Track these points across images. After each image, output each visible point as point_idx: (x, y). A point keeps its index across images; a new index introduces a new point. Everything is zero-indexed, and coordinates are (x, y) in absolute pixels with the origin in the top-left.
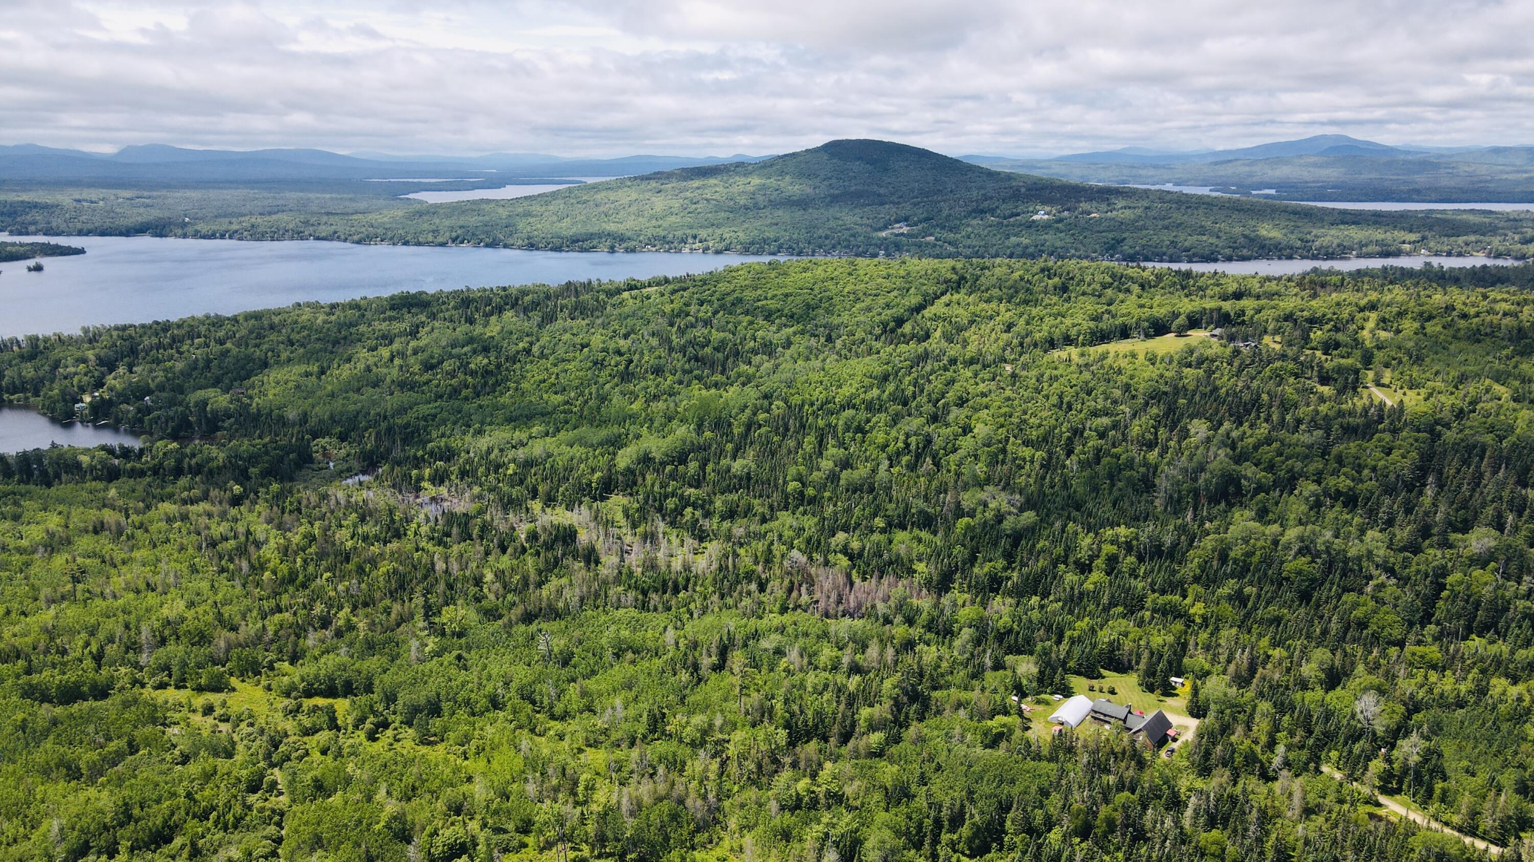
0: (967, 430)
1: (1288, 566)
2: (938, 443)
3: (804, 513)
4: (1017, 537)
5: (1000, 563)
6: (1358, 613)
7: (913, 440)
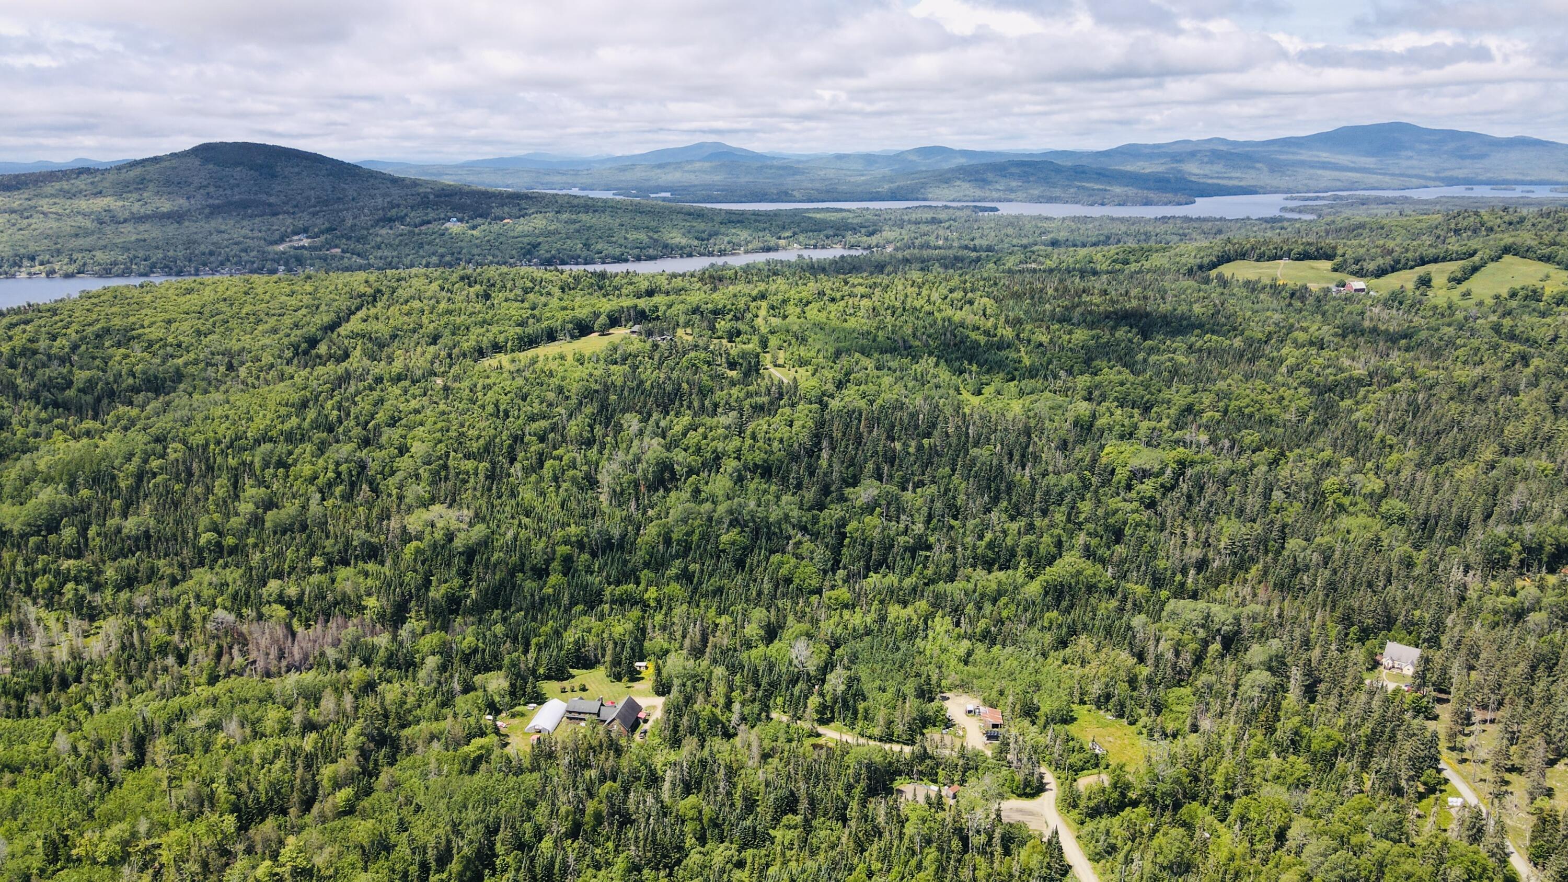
0: (403, 450)
1: (724, 538)
2: (373, 468)
3: (226, 566)
4: (470, 554)
5: (457, 582)
6: (784, 571)
7: (343, 468)
